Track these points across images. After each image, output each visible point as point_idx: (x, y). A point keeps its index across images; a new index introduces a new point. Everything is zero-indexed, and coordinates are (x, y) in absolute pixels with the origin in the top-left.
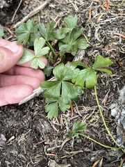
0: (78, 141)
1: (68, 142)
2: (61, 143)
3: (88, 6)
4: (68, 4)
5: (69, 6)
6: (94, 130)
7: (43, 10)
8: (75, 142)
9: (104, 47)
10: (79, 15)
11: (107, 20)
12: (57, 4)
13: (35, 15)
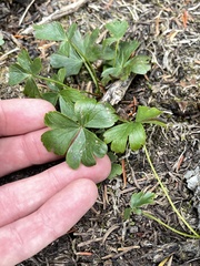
0: (132, 230)
1: (115, 231)
2: (104, 233)
3: (154, 15)
4: (122, 8)
5: (124, 11)
6: (160, 211)
7: (78, 11)
8: (128, 231)
9: (178, 81)
10: (140, 26)
11: (184, 41)
12: (102, 5)
13: (64, 17)
